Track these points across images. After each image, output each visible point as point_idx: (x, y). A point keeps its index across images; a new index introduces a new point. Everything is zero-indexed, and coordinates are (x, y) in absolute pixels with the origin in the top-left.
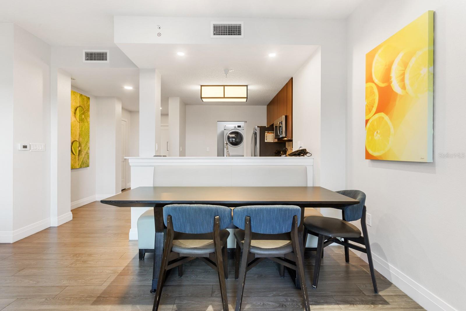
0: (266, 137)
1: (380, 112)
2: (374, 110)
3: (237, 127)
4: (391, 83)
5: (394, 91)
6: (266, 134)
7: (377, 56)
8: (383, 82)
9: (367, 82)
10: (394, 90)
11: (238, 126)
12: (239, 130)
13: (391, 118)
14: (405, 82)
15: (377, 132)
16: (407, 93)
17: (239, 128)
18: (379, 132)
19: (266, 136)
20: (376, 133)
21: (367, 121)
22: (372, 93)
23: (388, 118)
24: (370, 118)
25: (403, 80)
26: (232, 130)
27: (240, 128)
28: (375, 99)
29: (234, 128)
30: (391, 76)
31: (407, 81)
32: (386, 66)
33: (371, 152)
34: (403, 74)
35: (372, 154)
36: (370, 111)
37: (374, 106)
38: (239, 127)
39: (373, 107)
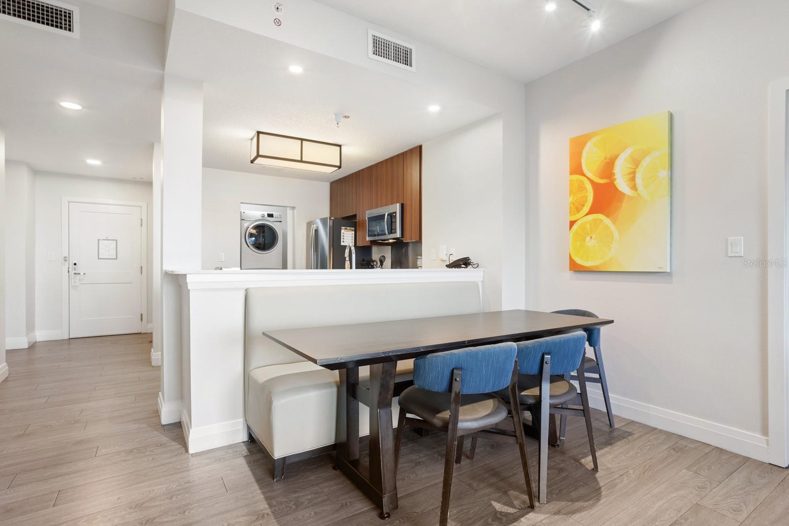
0: (342, 237)
1: (596, 213)
2: (586, 209)
3: (266, 216)
4: (615, 180)
5: (619, 191)
6: (342, 231)
7: (589, 144)
8: (602, 178)
9: (571, 174)
10: (619, 189)
11: (268, 214)
12: (269, 222)
13: (614, 222)
14: (636, 182)
15: (591, 238)
16: (639, 195)
17: (270, 219)
18: (593, 236)
19: (342, 235)
20: (589, 237)
21: (572, 223)
22: (582, 188)
23: (610, 221)
24: (578, 219)
25: (633, 179)
26: (256, 221)
27: (272, 218)
28: (587, 197)
29: (261, 218)
30: (614, 173)
31: (639, 181)
32: (606, 159)
33: (579, 261)
34: (634, 173)
35: (582, 264)
36: (578, 210)
37: (586, 204)
38: (270, 216)
39: (583, 206)
